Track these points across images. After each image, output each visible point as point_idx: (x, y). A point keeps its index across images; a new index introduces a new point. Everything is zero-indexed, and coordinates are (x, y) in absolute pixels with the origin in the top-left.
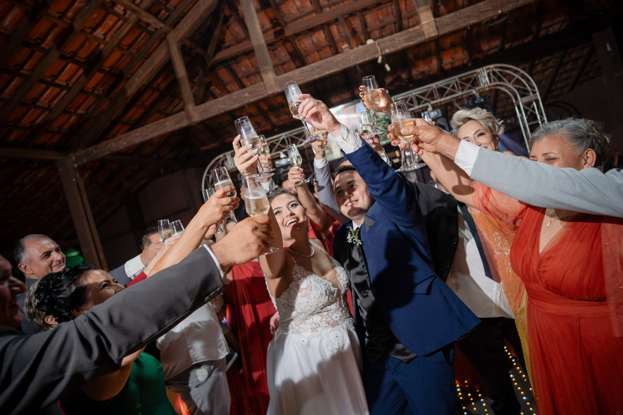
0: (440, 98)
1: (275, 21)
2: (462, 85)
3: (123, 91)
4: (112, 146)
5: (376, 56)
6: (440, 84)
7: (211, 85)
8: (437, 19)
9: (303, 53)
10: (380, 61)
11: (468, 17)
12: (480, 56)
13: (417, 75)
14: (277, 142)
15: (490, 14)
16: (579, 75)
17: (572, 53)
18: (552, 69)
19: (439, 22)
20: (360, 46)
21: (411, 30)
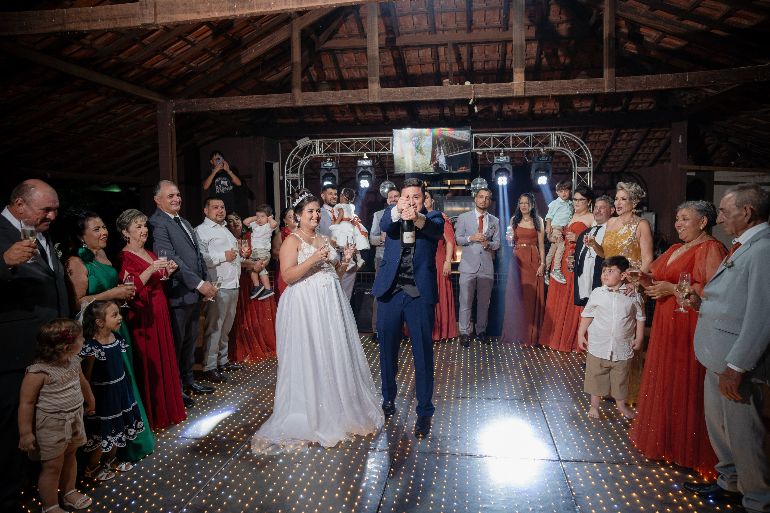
0: (513, 147)
1: (390, 28)
2: (534, 140)
3: (239, 58)
4: (214, 104)
5: (469, 98)
6: (517, 134)
7: (311, 66)
8: (527, 82)
9: (406, 62)
10: (470, 103)
11: (552, 88)
12: (570, 111)
14: (364, 143)
15: (570, 92)
16: (661, 154)
17: (656, 132)
18: (635, 141)
19: (528, 85)
20: (458, 85)
21: (504, 84)
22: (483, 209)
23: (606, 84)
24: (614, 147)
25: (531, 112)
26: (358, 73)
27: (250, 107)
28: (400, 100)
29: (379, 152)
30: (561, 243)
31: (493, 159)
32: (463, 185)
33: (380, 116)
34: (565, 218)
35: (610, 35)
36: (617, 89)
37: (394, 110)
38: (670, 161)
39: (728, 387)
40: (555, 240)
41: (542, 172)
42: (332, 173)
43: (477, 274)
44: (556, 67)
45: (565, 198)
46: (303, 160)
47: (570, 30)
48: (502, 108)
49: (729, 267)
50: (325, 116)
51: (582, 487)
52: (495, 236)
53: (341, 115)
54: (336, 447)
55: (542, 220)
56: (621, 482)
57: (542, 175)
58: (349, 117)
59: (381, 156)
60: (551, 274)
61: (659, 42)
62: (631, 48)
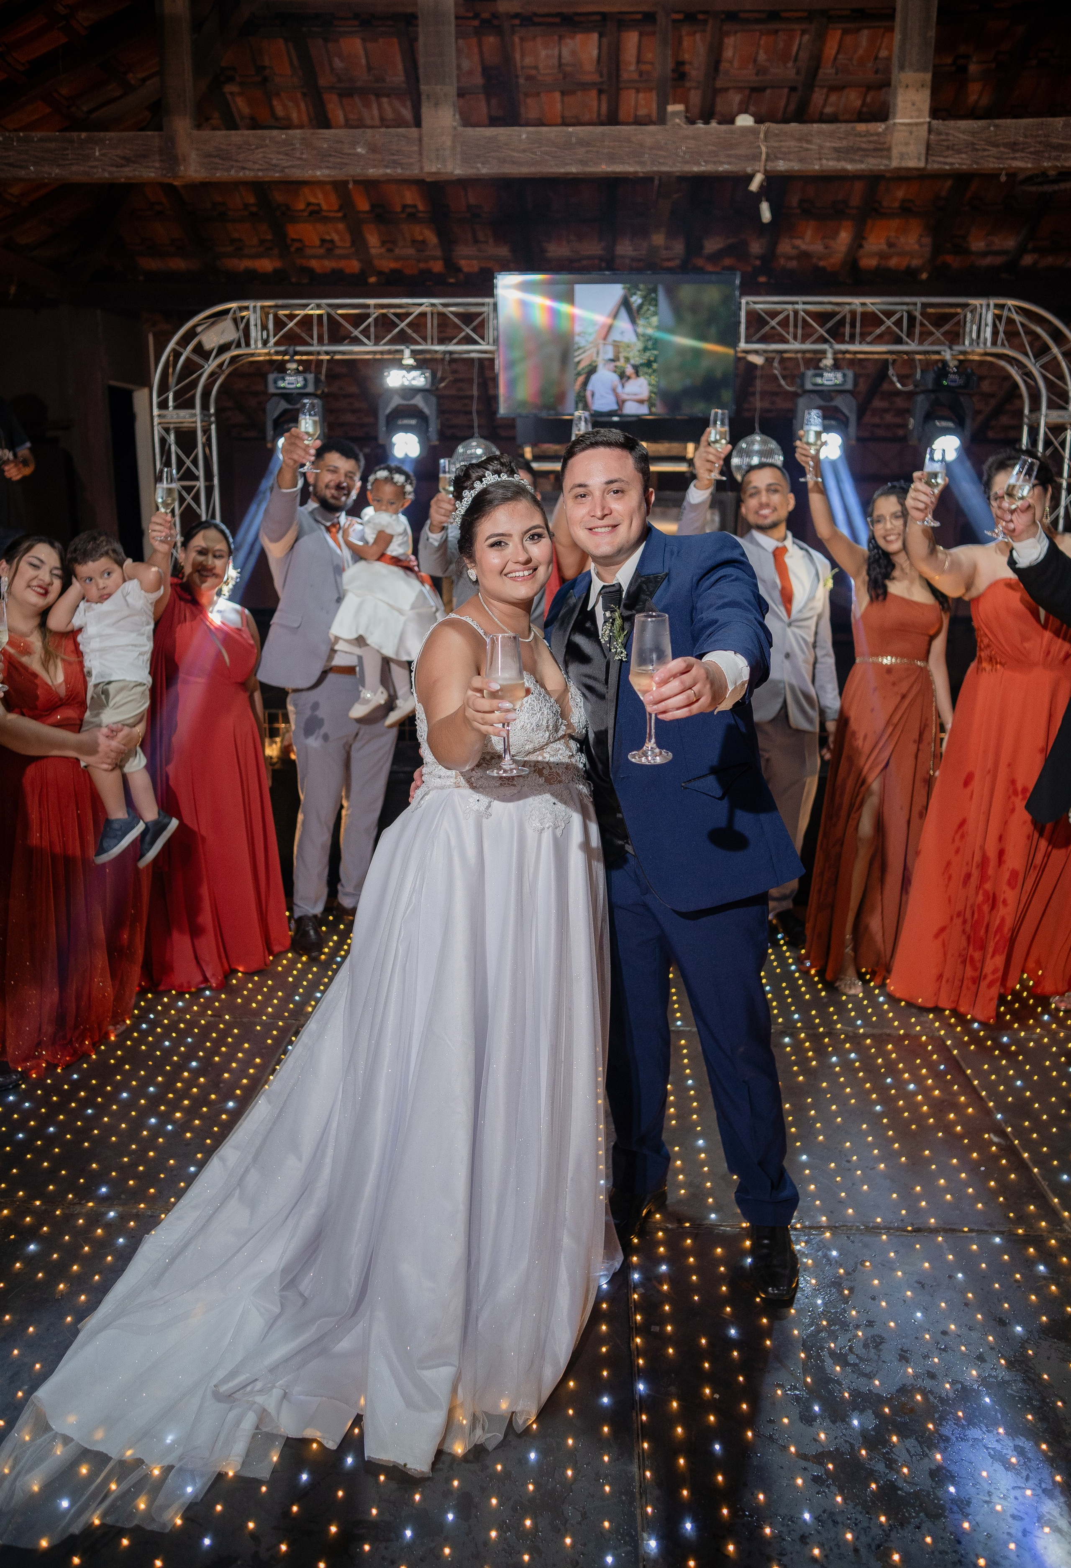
0: (862, 342)
5: (749, 170)
6: (873, 303)
7: (231, 80)
8: (935, 122)
10: (754, 186)
11: (1013, 146)
12: (955, 261)
13: (789, 258)
14: (401, 317)
19: (939, 133)
20: (714, 124)
21: (861, 127)
26: (376, 112)
28: (525, 171)
29: (451, 347)
31: (802, 376)
37: (476, 241)
41: (944, 424)
46: (210, 366)
53: (321, 251)
57: (945, 431)
59: (454, 360)
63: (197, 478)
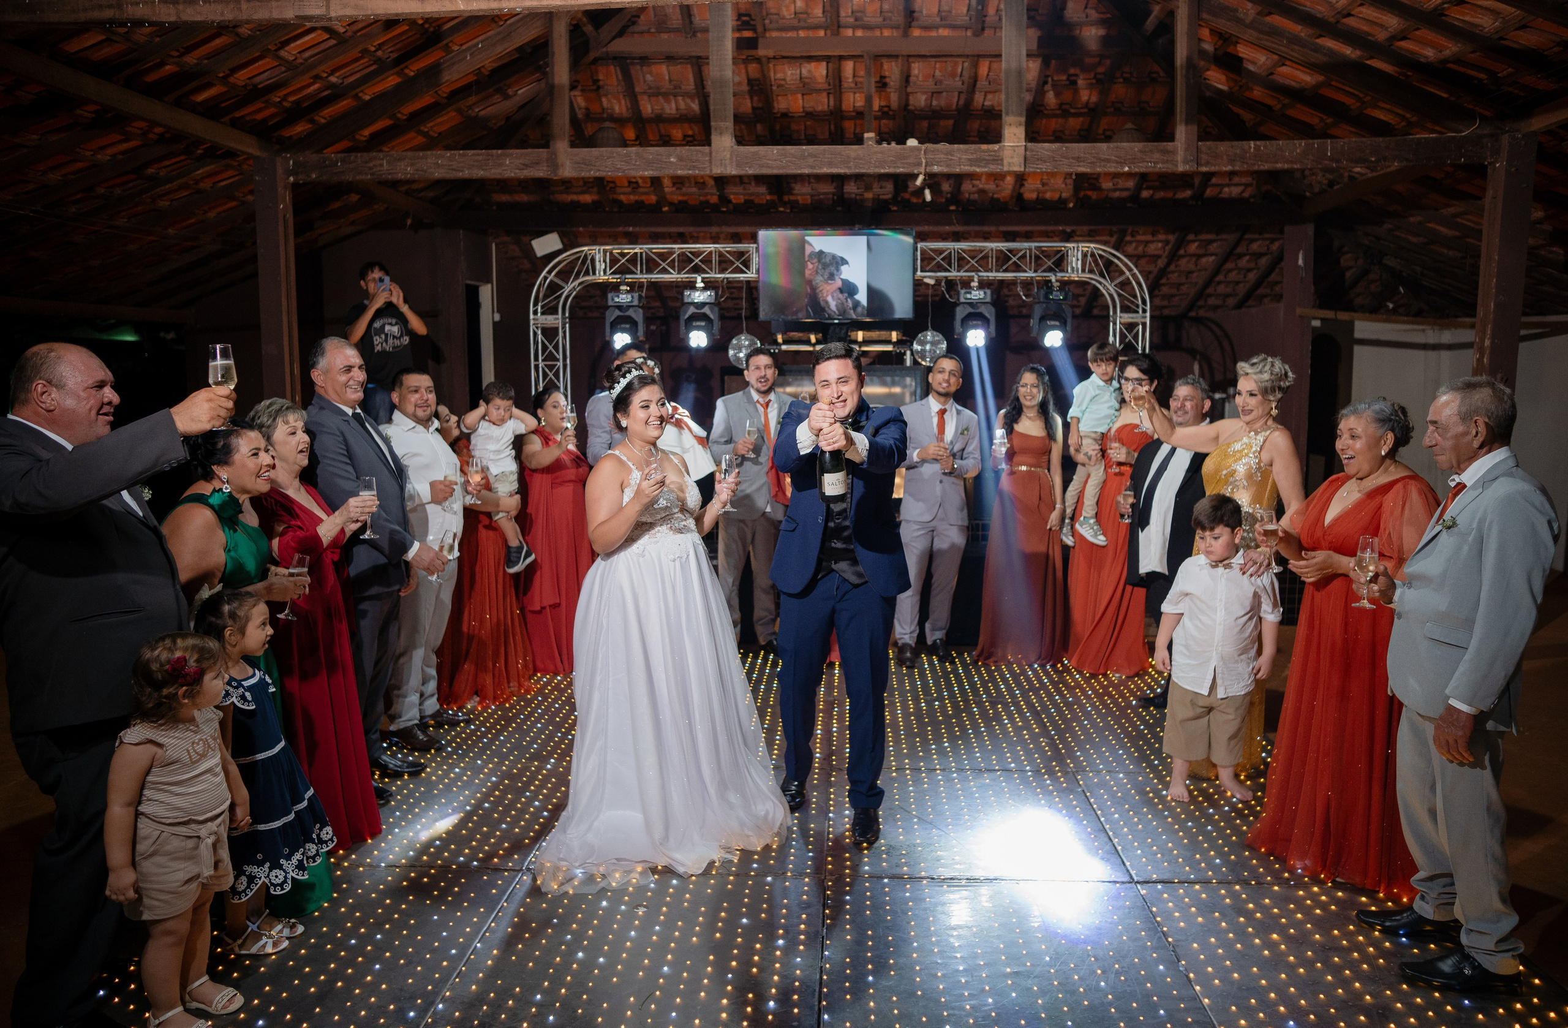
0: (998, 271)
1: (746, 19)
2: (1037, 258)
3: (438, 68)
4: (381, 165)
5: (916, 172)
6: (1004, 246)
7: (575, 87)
8: (1029, 144)
9: (774, 88)
10: (919, 181)
11: (1078, 159)
12: (1094, 195)
14: (696, 255)
15: (1111, 168)
16: (1259, 284)
17: (1252, 241)
18: (1213, 258)
19: (1032, 151)
20: (893, 144)
21: (984, 147)
22: (946, 395)
23: (1180, 156)
24: (1172, 267)
25: (1019, 197)
26: (673, 105)
27: (460, 175)
28: (775, 172)
29: (728, 275)
30: (1097, 467)
31: (958, 294)
32: (888, 342)
33: (712, 194)
34: (1106, 417)
35: (1189, 59)
36: (1202, 165)
38: (1278, 298)
39: (1451, 741)
40: (1086, 460)
41: (1053, 323)
42: (629, 317)
43: (933, 524)
44: (1072, 111)
45: (1106, 378)
46: (568, 286)
47: (1105, 41)
48: (960, 185)
49: (1449, 528)
50: (595, 190)
51: (1182, 929)
52: (970, 448)
53: (629, 190)
54: (707, 872)
55: (1059, 420)
56: (1249, 915)
57: (1053, 328)
58: (646, 194)
59: (729, 283)
60: (1077, 526)
61: (1272, 74)
62: (1218, 79)
63: (558, 360)
